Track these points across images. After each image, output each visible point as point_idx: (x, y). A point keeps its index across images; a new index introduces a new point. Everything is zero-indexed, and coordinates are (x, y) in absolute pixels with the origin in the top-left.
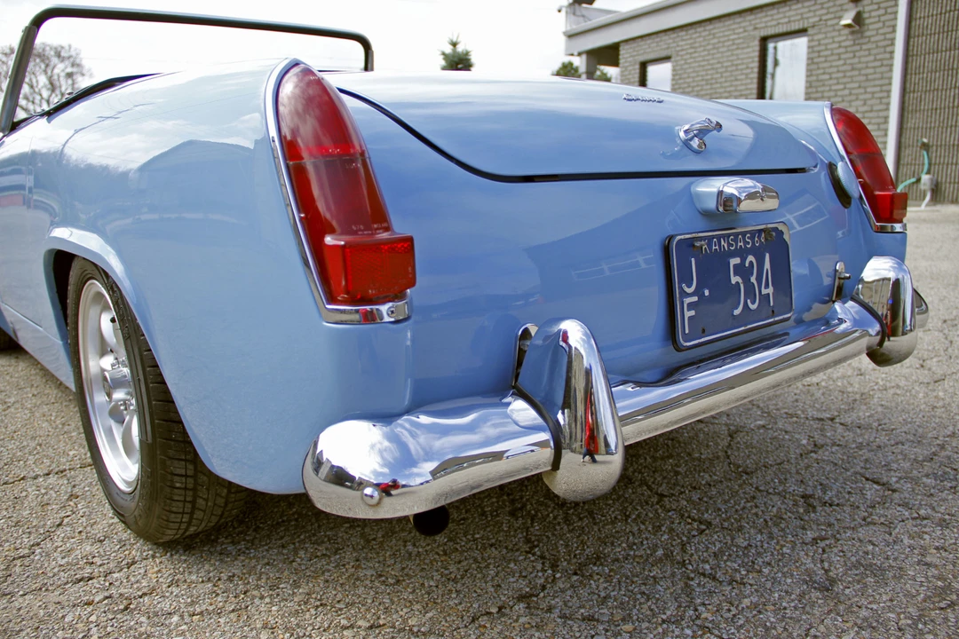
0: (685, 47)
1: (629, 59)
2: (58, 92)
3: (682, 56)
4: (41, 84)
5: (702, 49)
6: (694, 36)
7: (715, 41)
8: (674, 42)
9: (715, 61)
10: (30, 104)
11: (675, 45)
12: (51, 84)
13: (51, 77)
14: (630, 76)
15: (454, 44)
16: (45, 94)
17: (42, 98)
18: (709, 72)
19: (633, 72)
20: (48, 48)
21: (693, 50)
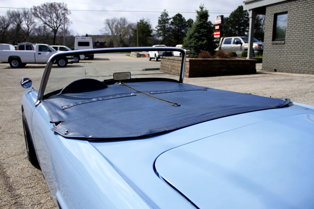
0: (294, 8)
1: (269, 13)
2: (59, 19)
3: (292, 11)
4: (54, 16)
5: (302, 8)
6: (298, 3)
7: (308, 5)
8: (289, 6)
9: (308, 13)
10: (50, 23)
11: (290, 7)
12: (57, 16)
13: (57, 14)
14: (270, 19)
15: (202, 8)
16: (55, 20)
17: (54, 21)
18: (304, 18)
19: (271, 18)
20: (56, 4)
21: (297, 9)
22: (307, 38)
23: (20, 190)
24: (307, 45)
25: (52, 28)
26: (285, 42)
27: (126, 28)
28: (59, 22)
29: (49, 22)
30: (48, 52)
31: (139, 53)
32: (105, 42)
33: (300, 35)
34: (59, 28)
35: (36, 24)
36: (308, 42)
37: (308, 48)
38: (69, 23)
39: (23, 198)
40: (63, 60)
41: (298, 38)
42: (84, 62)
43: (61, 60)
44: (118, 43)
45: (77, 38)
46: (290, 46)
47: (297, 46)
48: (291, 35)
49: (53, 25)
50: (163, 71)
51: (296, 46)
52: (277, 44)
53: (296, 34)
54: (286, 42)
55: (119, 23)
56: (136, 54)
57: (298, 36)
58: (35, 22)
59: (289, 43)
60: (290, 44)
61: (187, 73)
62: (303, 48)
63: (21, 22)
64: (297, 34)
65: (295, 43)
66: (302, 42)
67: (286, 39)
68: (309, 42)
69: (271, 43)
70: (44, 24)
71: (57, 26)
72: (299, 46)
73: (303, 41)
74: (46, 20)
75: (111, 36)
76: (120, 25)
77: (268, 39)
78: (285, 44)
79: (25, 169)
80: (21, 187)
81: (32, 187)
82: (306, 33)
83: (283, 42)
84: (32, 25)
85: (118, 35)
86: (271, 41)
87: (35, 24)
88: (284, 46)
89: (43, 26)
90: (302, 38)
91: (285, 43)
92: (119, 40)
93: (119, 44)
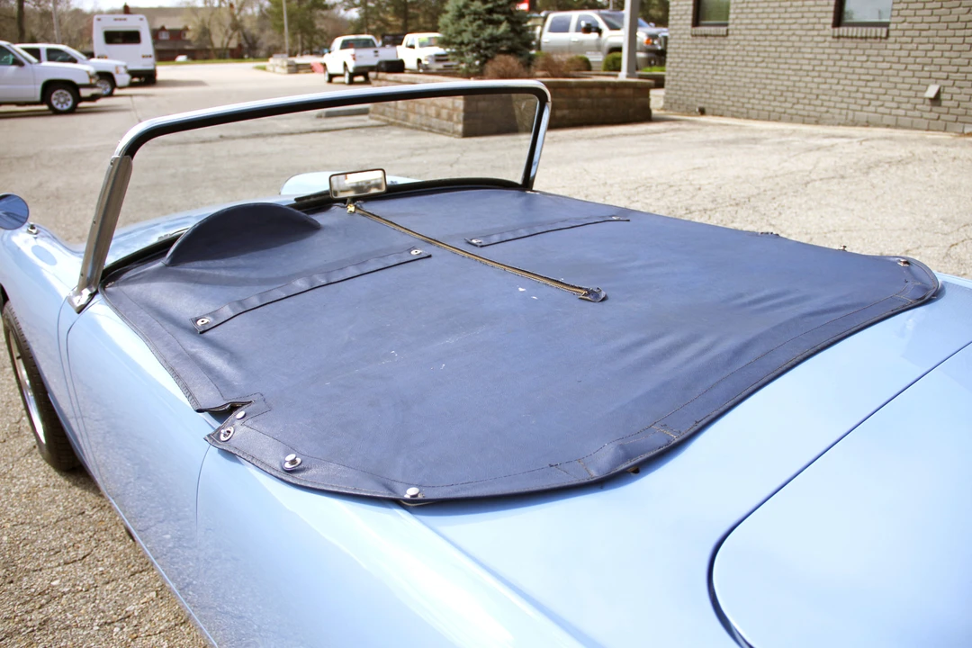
22: (788, 21)
23: (43, 571)
24: (788, 41)
26: (727, 30)
30: (14, 68)
31: (293, 62)
32: (186, 29)
33: (768, 13)
36: (790, 33)
37: (791, 50)
39: (64, 601)
40: (65, 92)
41: (766, 21)
42: (131, 96)
43: (58, 92)
44: (227, 31)
45: (99, 20)
46: (742, 43)
47: (762, 43)
48: (745, 11)
50: (382, 117)
51: (757, 43)
52: (706, 36)
53: (757, 7)
54: (730, 32)
56: (285, 64)
57: (765, 15)
59: (740, 34)
60: (742, 37)
61: (458, 123)
62: (779, 49)
64: (761, 10)
65: (755, 35)
66: (774, 32)
67: (730, 21)
68: (794, 34)
69: (689, 32)
72: (767, 43)
73: (778, 29)
75: (201, 9)
77: (681, 22)
78: (730, 37)
79: (40, 493)
80: (46, 561)
81: (81, 556)
82: (786, 8)
83: (722, 30)
85: (223, 5)
86: (690, 27)
88: (726, 42)
90: (776, 21)
91: (727, 35)
92: (227, 20)
93: (230, 32)
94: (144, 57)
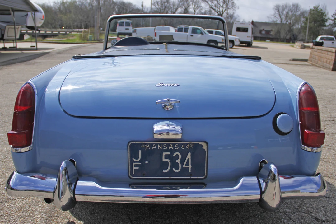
2: (226, 4)
12: (224, 0)
17: (220, 6)
25: (217, 12)
27: (297, 16)
28: (225, 7)
29: (215, 6)
30: (200, 35)
31: (304, 45)
32: (272, 30)
34: (224, 13)
35: (203, 8)
38: (235, 8)
44: (286, 33)
45: (236, 23)
49: (219, 10)
55: (291, 10)
56: (300, 45)
58: (201, 6)
63: (188, 6)
70: (210, 9)
71: (222, 10)
74: (213, 4)
76: (292, 12)
84: (199, 10)
85: (287, 23)
87: (201, 8)
89: (209, 10)
92: (287, 28)
93: (288, 33)
94: (248, 37)
